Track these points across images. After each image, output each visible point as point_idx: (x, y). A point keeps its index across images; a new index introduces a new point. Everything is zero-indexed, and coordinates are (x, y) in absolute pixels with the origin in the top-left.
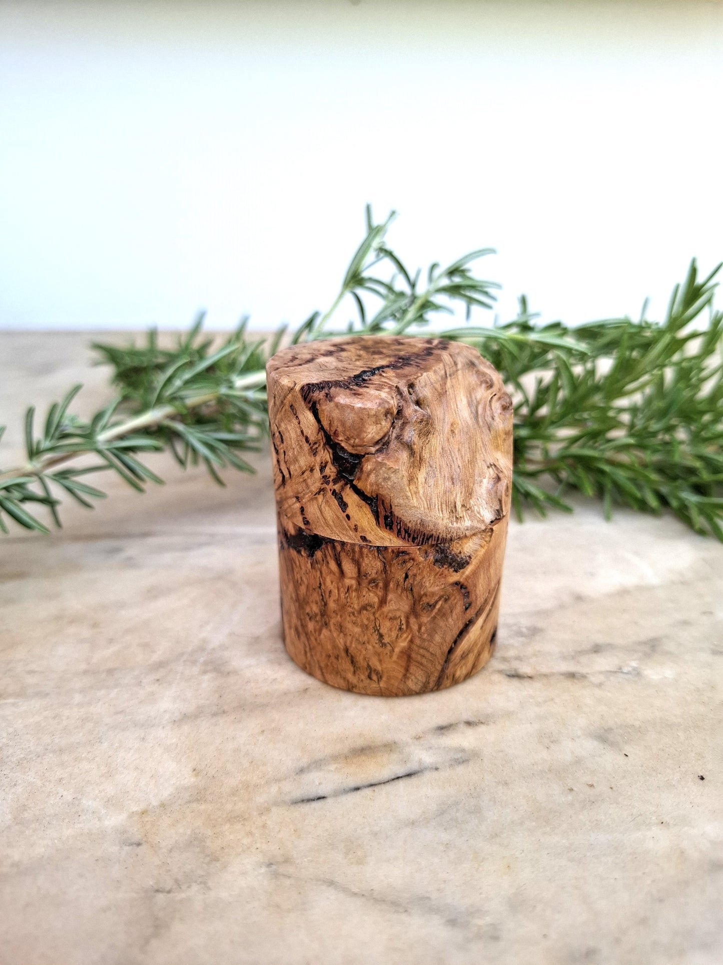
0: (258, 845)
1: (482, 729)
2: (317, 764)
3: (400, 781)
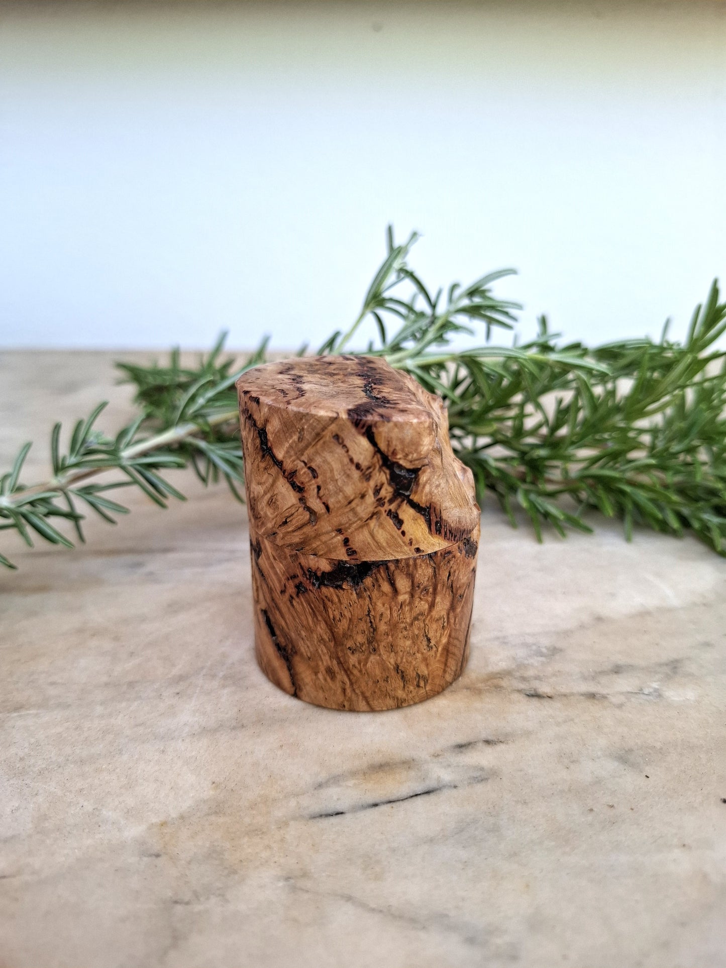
0: (276, 859)
1: (501, 747)
2: (335, 780)
3: (419, 798)
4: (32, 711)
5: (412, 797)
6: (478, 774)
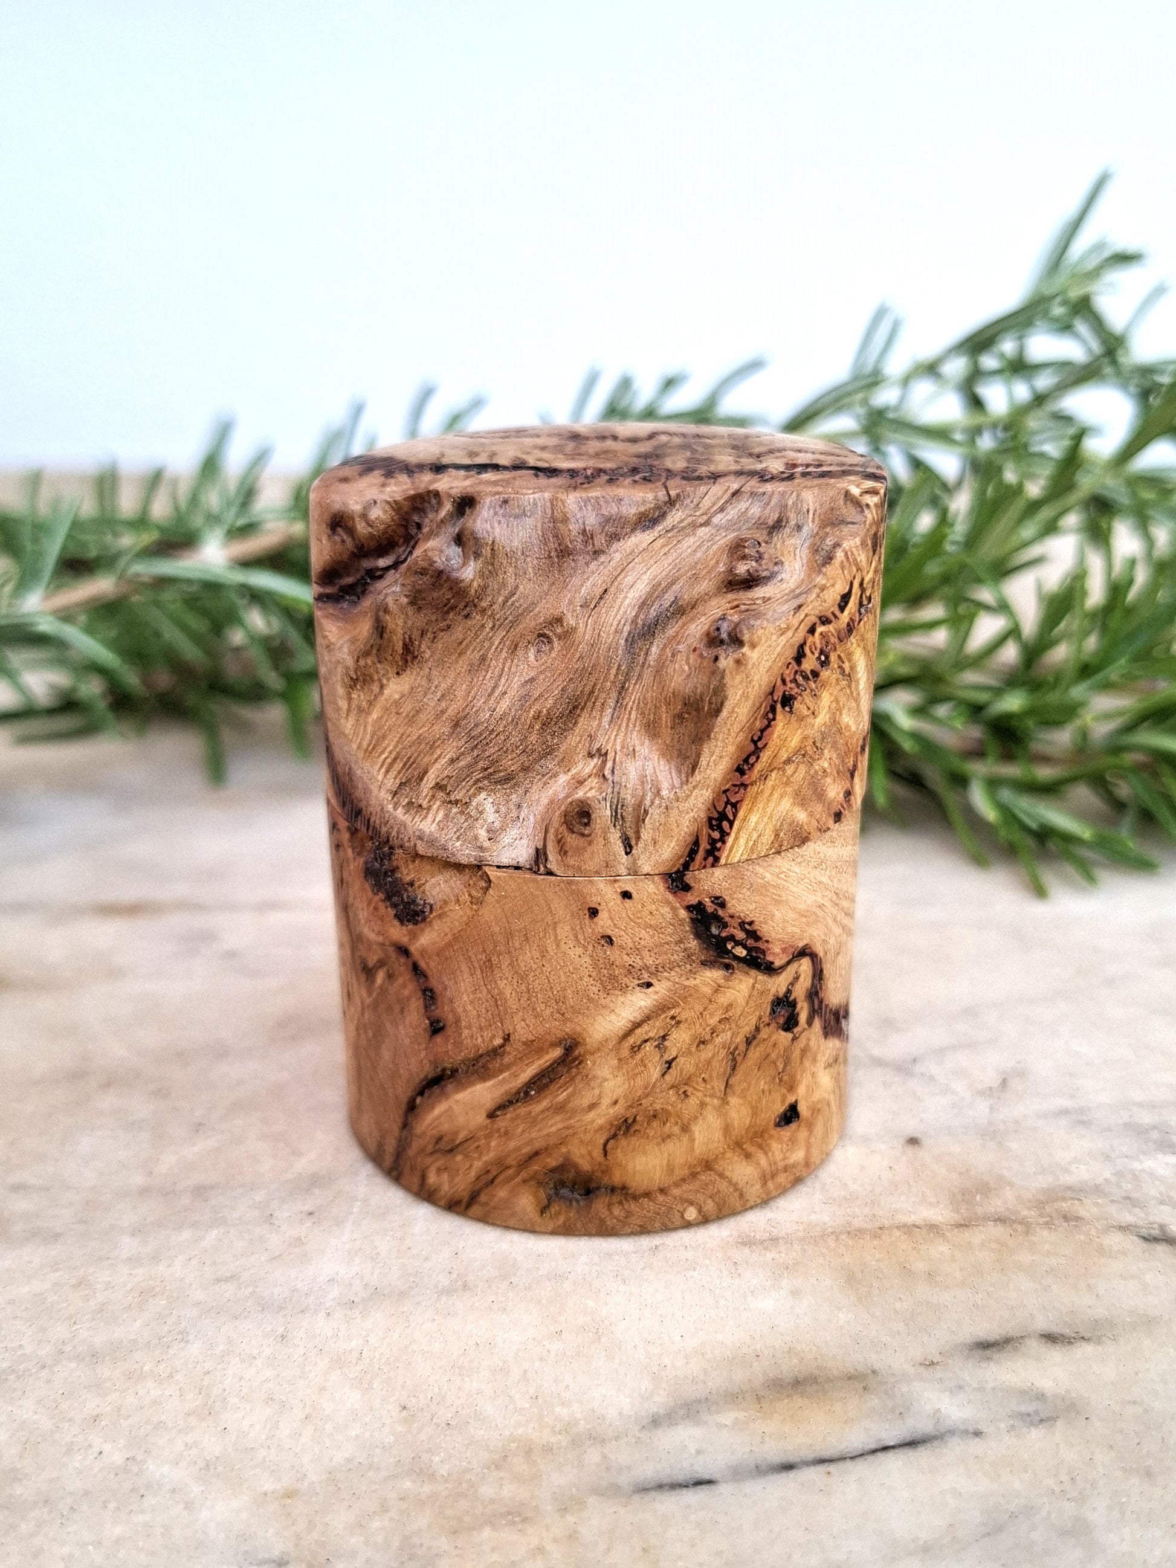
1: (1084, 1351)
2: (689, 1410)
6: (1030, 1408)
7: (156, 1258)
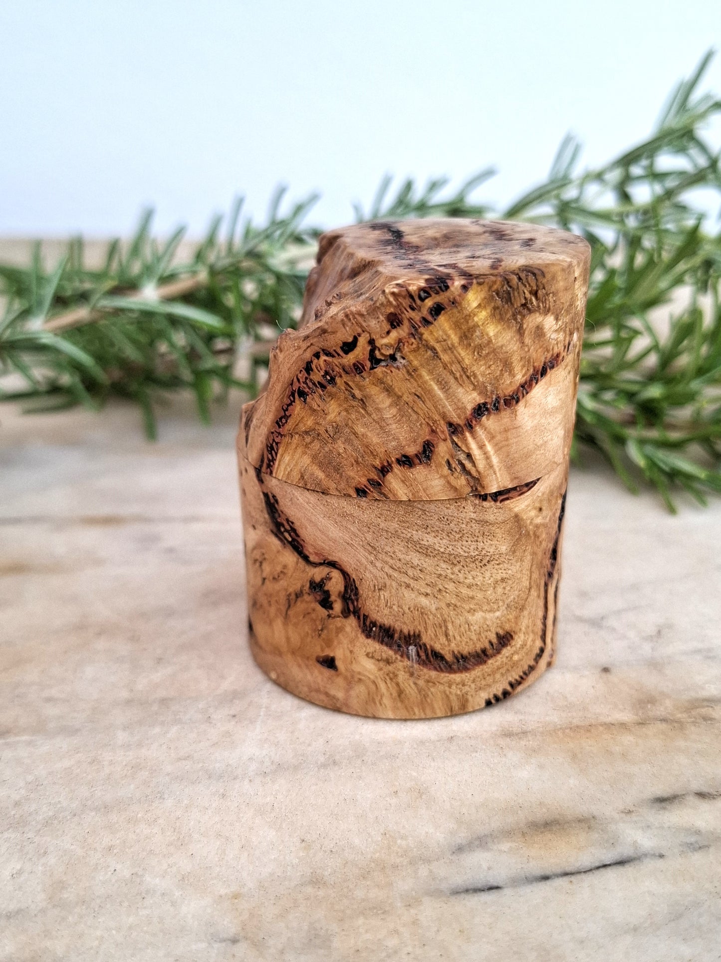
0: (410, 949)
2: (481, 842)
3: (609, 869)
4: (25, 738)
5: (598, 868)
6: (693, 839)
7: (140, 745)
